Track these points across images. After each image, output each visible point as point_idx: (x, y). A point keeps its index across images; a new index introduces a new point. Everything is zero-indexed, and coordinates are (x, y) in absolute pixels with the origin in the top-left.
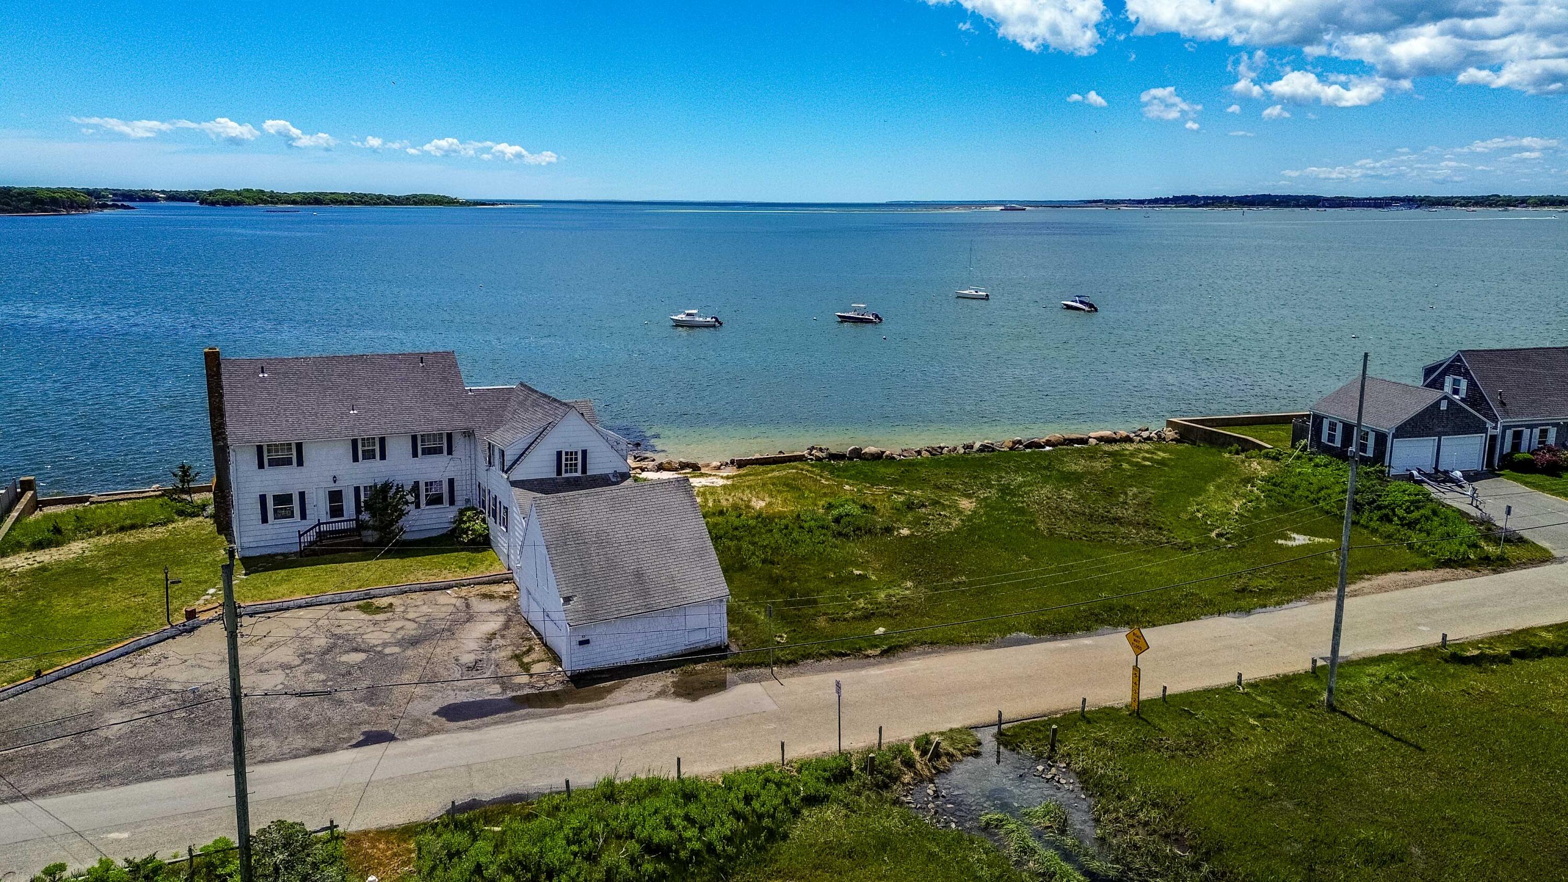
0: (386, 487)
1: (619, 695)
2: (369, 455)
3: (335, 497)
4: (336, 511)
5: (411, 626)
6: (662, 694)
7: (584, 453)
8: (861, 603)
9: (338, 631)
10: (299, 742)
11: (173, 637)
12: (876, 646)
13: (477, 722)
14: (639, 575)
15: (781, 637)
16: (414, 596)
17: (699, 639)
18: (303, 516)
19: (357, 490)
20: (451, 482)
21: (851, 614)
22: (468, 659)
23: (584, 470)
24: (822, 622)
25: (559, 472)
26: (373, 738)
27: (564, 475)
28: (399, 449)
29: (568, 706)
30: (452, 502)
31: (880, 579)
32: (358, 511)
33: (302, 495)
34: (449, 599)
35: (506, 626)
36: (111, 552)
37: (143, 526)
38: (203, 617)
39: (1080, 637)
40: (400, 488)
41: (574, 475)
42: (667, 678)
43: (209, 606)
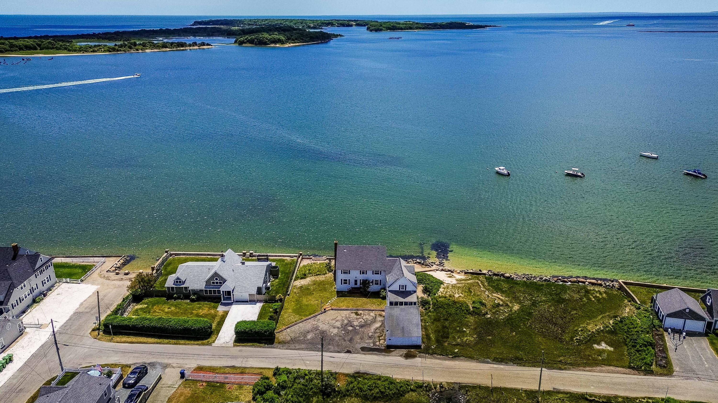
0: (367, 280)
1: (393, 353)
2: (363, 273)
3: (356, 281)
4: (356, 284)
5: (363, 321)
6: (401, 356)
7: (406, 286)
8: (459, 340)
9: (349, 319)
10: (336, 349)
11: (321, 314)
12: (452, 355)
13: (366, 353)
14: (403, 328)
15: (434, 346)
16: (366, 311)
17: (415, 343)
18: (349, 284)
19: (360, 280)
20: (380, 280)
21: (454, 343)
22: (370, 334)
23: (406, 289)
24: (446, 344)
25: (400, 289)
26: (349, 352)
27: (401, 290)
28: (370, 273)
29: (383, 353)
30: (380, 285)
31: (469, 332)
32: (360, 284)
33: (349, 280)
34: (372, 314)
35: (381, 326)
36: (315, 283)
37: (321, 275)
38: (327, 309)
39: (502, 365)
40: (369, 281)
41: (403, 290)
42: (404, 351)
43: (328, 306)
